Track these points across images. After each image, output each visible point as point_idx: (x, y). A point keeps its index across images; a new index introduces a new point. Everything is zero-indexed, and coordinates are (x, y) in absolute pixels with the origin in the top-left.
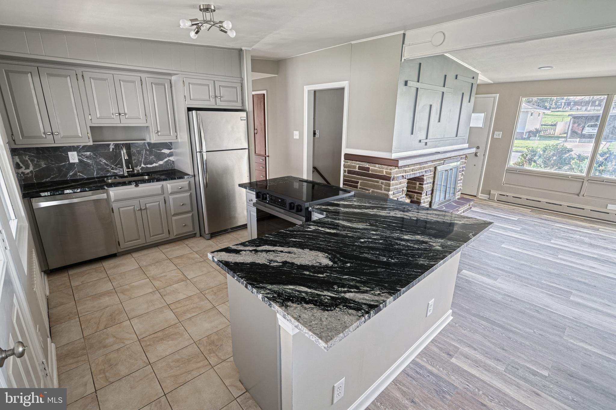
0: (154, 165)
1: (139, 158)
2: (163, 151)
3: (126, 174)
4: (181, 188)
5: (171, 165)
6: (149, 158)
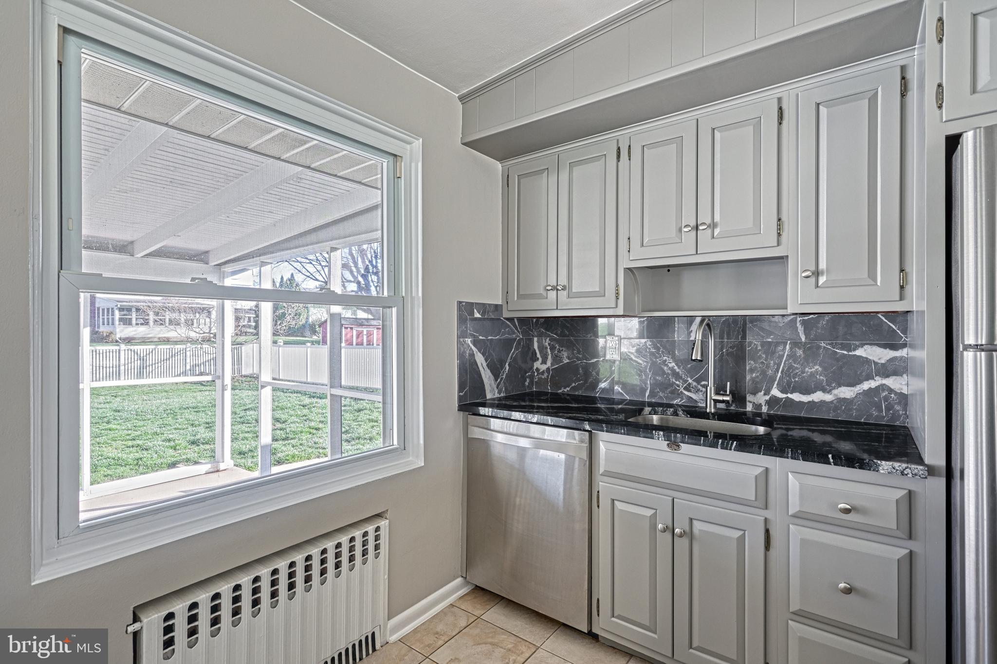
0: (817, 396)
1: (768, 367)
2: (859, 352)
3: (710, 409)
4: (847, 511)
5: (888, 408)
6: (803, 372)
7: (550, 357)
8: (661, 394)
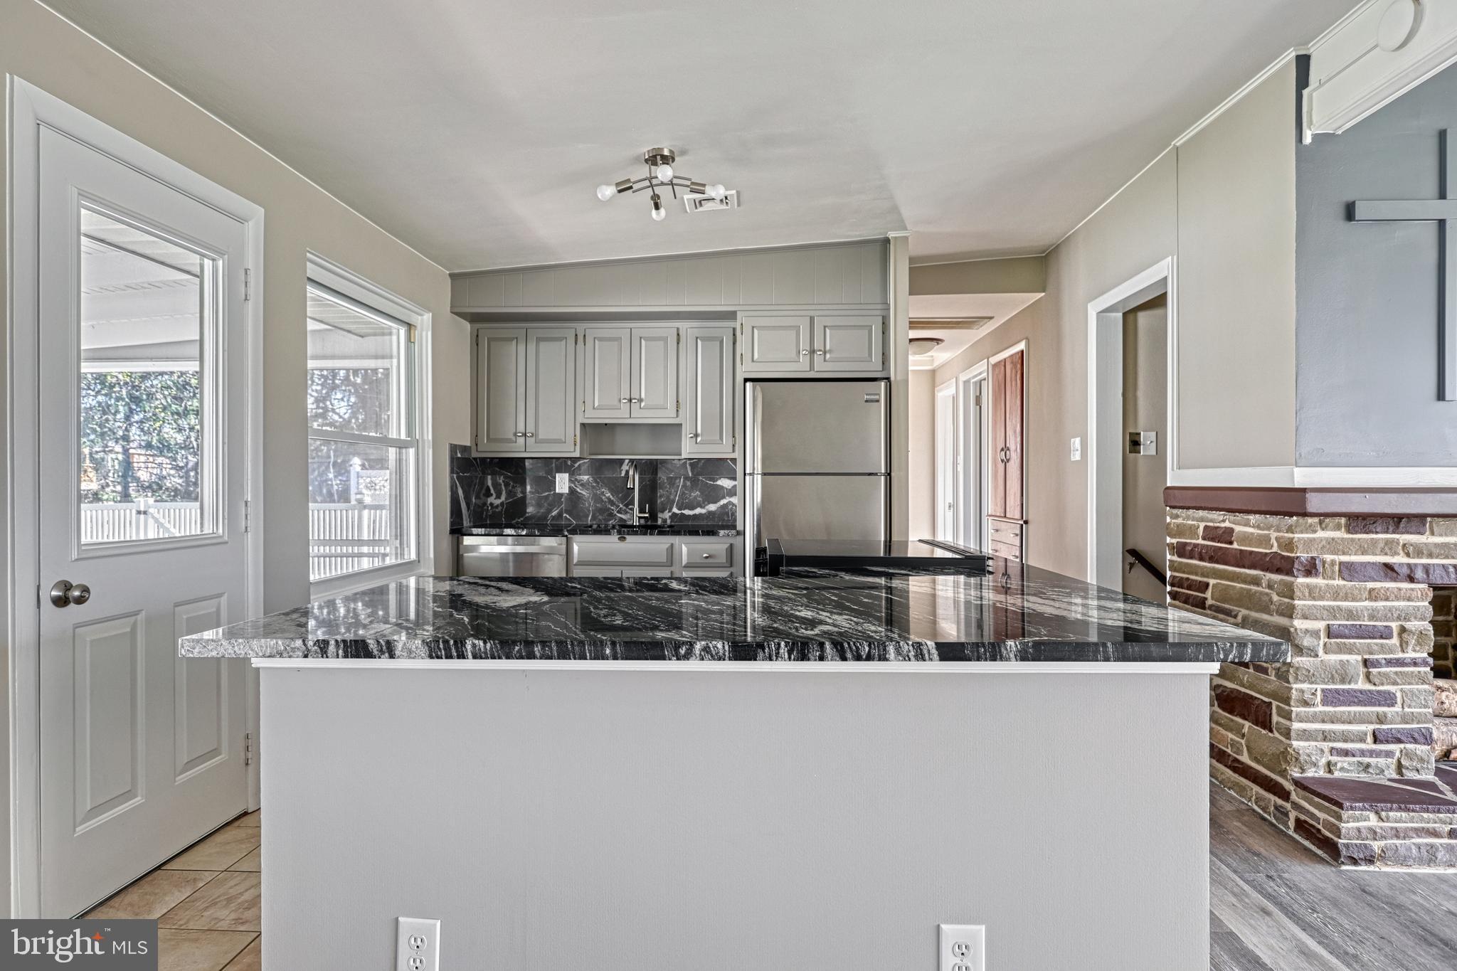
0: (698, 511)
1: (671, 493)
2: (719, 483)
3: (636, 523)
4: (707, 557)
5: (733, 514)
6: (690, 496)
7: (504, 492)
8: (600, 517)
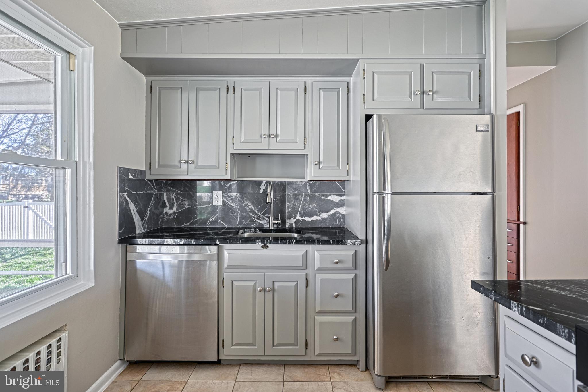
0: (315, 218)
1: (295, 205)
2: (330, 198)
3: (272, 228)
4: (337, 263)
5: (339, 220)
6: (309, 207)
8: (245, 223)
